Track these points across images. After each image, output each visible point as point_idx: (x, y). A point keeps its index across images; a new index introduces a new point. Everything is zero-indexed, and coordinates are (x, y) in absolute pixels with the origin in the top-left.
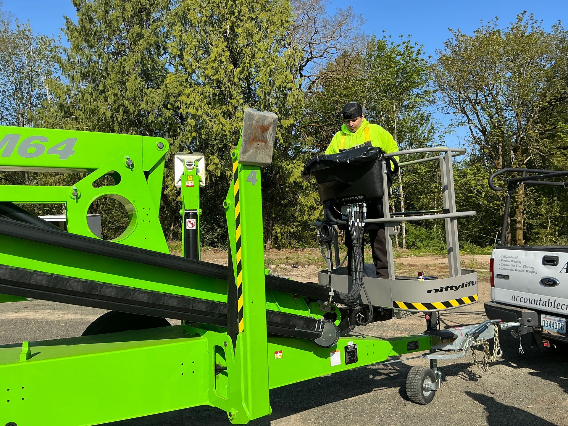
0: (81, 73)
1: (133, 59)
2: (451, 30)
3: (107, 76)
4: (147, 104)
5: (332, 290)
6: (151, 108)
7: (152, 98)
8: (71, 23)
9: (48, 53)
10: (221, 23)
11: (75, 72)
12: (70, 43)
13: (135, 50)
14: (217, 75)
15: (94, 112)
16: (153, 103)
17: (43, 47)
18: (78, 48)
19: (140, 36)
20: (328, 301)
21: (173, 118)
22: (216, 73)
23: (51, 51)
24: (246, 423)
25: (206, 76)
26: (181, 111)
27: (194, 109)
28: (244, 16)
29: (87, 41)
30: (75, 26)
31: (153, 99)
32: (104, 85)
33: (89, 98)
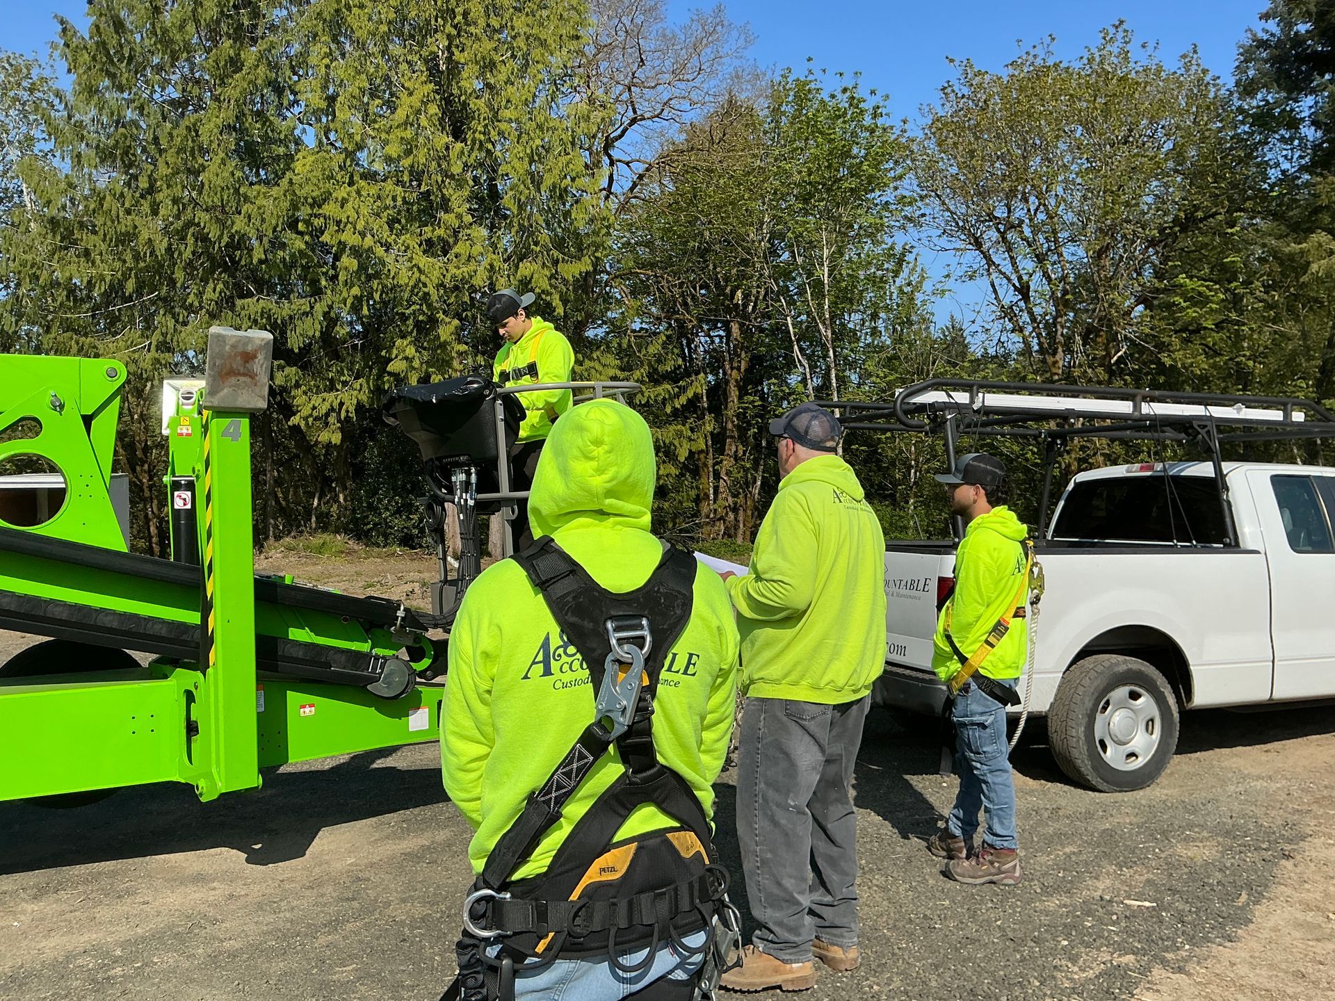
0: (98, 146)
1: (217, 117)
2: (952, 61)
3: (158, 157)
4: (250, 221)
5: (402, 608)
6: (258, 230)
7: (259, 208)
8: (72, 33)
9: (25, 96)
10: (424, 37)
11: (83, 145)
12: (73, 77)
13: (222, 98)
14: (412, 157)
15: (126, 239)
16: (263, 220)
17: (12, 79)
18: (91, 91)
19: (235, 64)
20: (395, 625)
21: (310, 253)
22: (408, 152)
23: (31, 90)
24: (215, 797)
25: (389, 160)
26: (325, 238)
27: (354, 233)
28: (475, 23)
29: (112, 76)
30: (83, 39)
31: (262, 211)
32: (150, 177)
33: (114, 208)
